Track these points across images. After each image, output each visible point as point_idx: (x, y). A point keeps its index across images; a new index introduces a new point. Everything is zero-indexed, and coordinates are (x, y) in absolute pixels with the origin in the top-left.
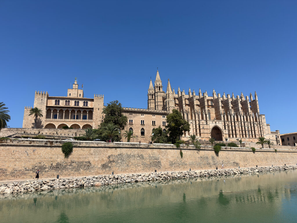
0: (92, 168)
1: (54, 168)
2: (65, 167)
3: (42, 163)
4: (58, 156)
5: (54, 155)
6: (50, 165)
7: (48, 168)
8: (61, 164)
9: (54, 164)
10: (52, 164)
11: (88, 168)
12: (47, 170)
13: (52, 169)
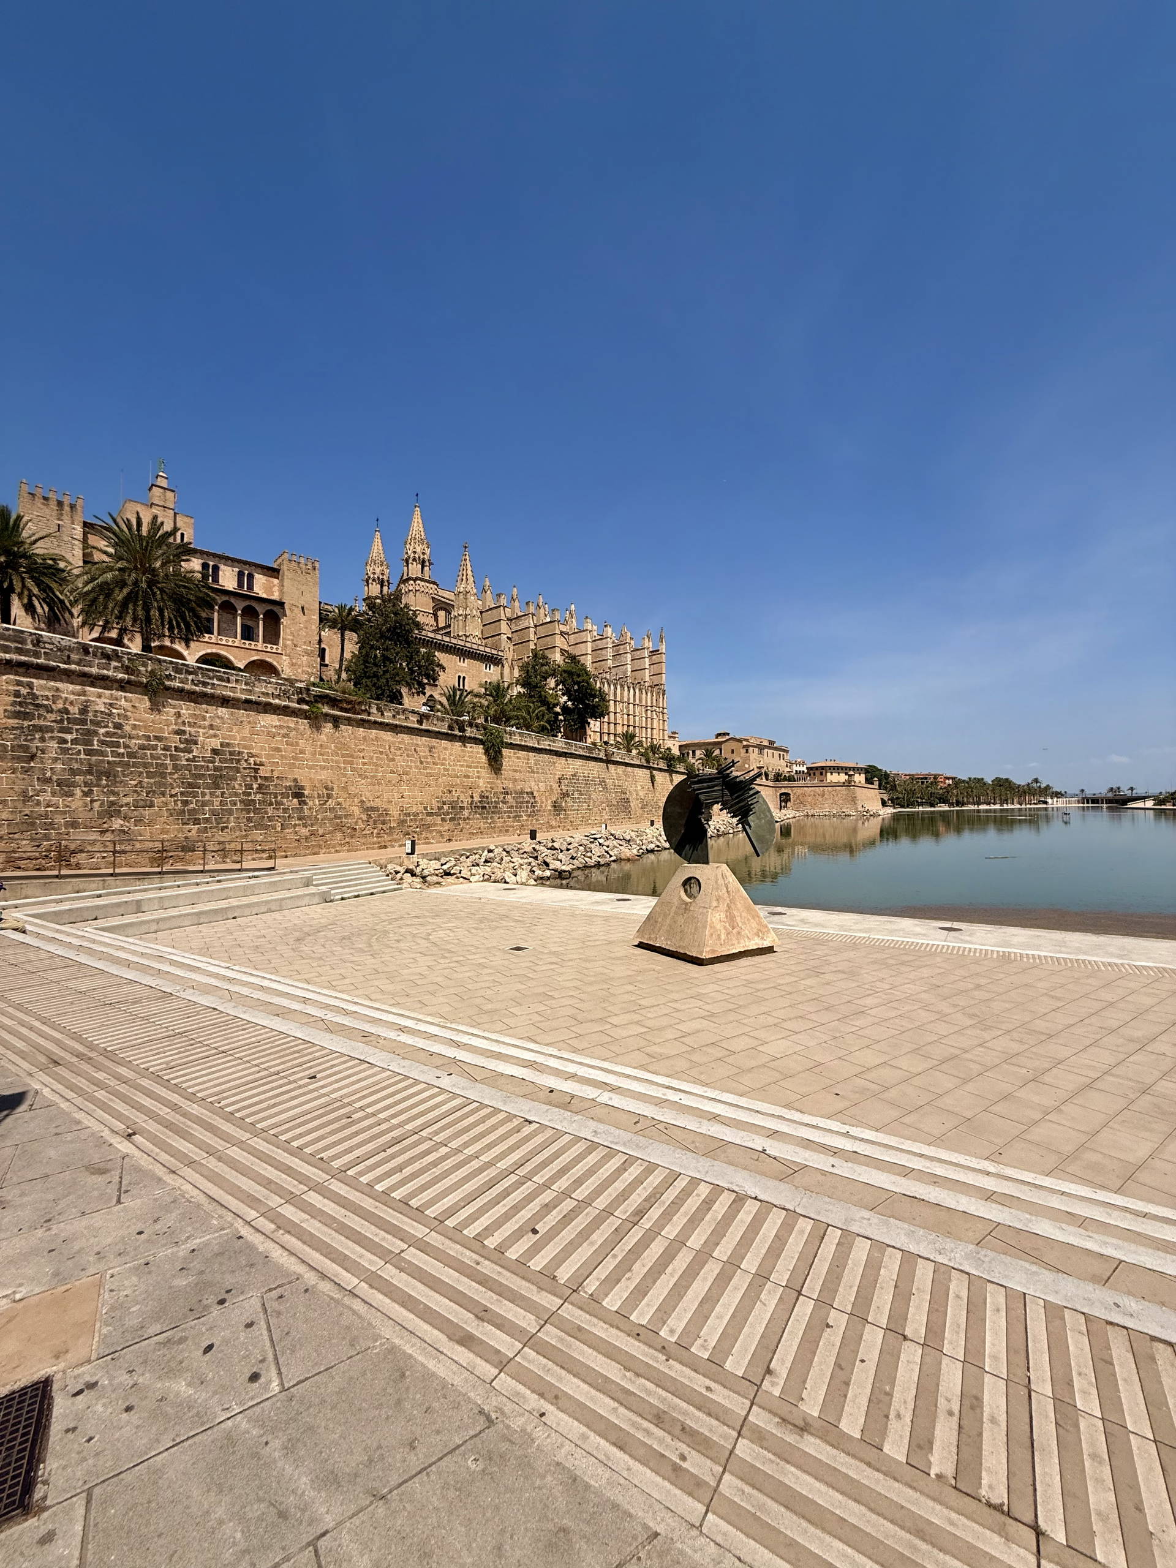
0: (540, 811)
1: (478, 807)
2: (496, 807)
3: (454, 793)
4: (478, 772)
5: (470, 767)
6: (470, 800)
7: (468, 809)
8: (487, 797)
9: (477, 798)
10: (472, 797)
11: (534, 812)
12: (466, 813)
13: (476, 812)
